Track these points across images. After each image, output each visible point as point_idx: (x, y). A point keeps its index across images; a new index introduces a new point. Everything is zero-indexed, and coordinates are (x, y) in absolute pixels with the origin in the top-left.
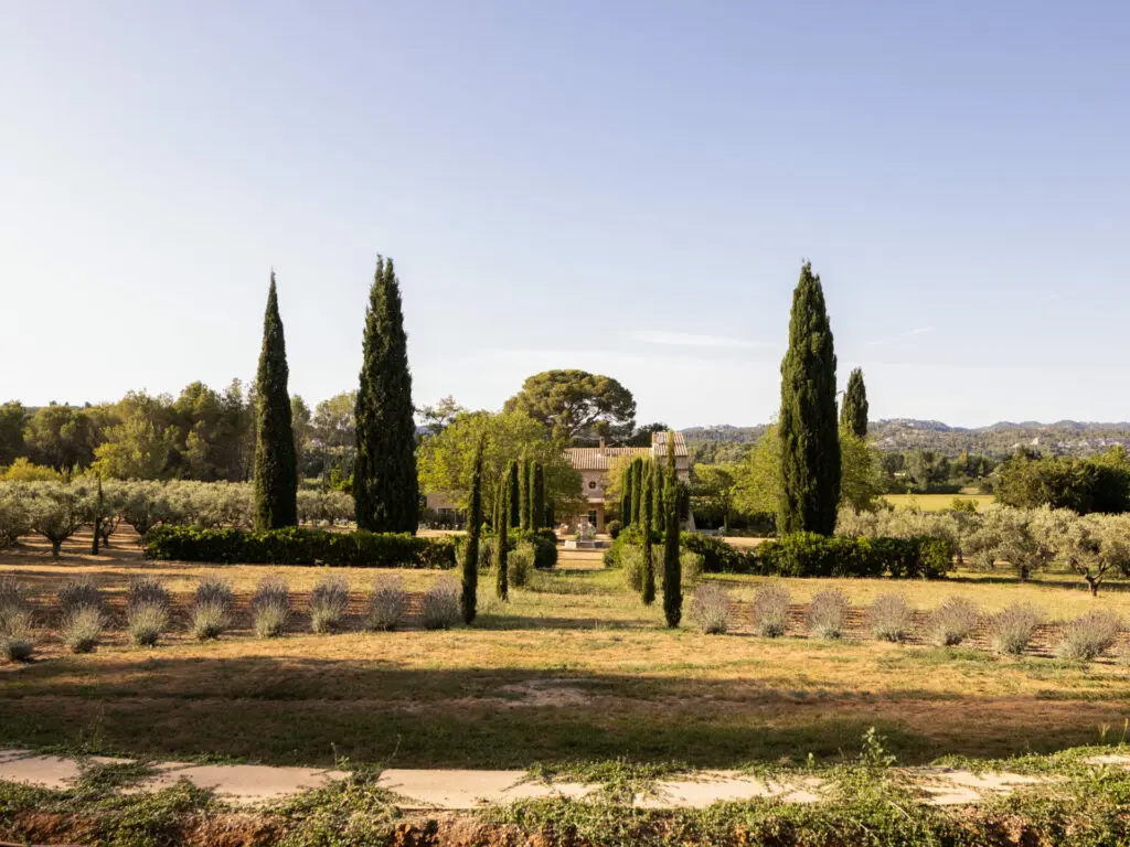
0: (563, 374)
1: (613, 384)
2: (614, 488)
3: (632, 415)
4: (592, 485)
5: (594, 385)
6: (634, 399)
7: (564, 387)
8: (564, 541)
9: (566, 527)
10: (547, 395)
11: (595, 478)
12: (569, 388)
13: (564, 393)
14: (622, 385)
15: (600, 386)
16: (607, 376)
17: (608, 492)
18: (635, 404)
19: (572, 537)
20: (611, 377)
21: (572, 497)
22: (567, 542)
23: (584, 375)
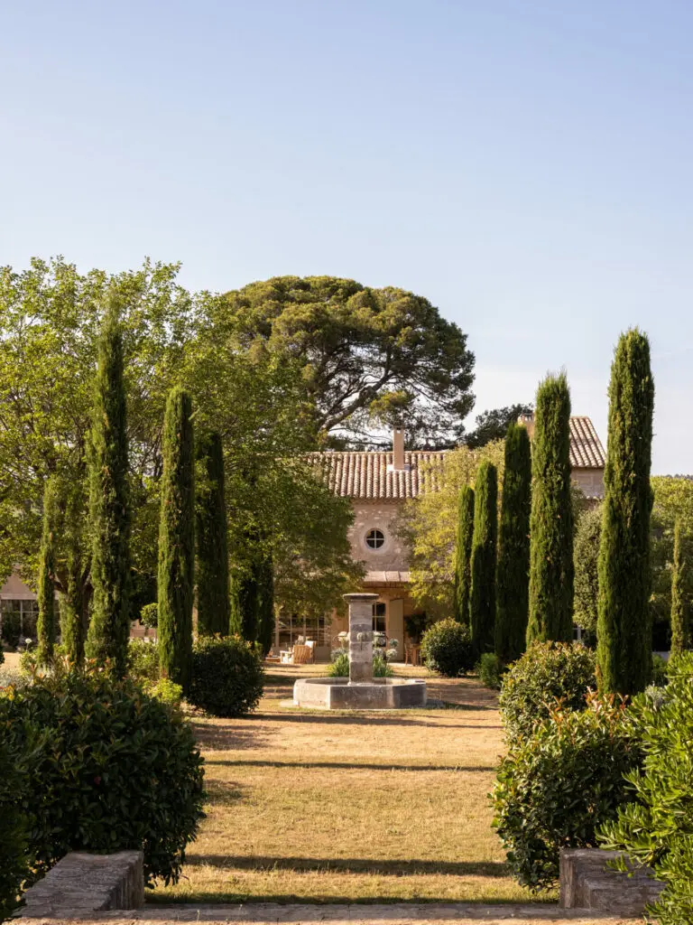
0: (304, 286)
1: (421, 310)
2: (436, 537)
3: (465, 382)
4: (375, 539)
5: (376, 310)
6: (470, 347)
7: (305, 312)
8: (290, 681)
9: (310, 644)
10: (266, 331)
11: (381, 520)
12: (318, 313)
13: (307, 326)
14: (443, 315)
15: (390, 313)
16: (407, 290)
17: (421, 549)
18: (470, 358)
19: (323, 669)
20: (418, 293)
21: (323, 564)
22: (298, 687)
23: (352, 288)
